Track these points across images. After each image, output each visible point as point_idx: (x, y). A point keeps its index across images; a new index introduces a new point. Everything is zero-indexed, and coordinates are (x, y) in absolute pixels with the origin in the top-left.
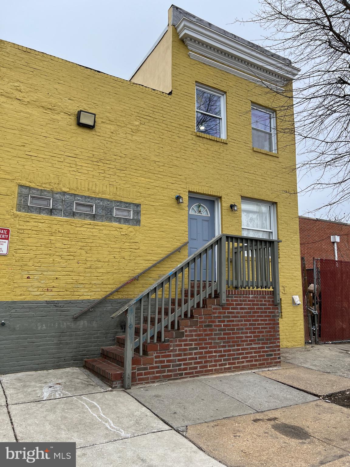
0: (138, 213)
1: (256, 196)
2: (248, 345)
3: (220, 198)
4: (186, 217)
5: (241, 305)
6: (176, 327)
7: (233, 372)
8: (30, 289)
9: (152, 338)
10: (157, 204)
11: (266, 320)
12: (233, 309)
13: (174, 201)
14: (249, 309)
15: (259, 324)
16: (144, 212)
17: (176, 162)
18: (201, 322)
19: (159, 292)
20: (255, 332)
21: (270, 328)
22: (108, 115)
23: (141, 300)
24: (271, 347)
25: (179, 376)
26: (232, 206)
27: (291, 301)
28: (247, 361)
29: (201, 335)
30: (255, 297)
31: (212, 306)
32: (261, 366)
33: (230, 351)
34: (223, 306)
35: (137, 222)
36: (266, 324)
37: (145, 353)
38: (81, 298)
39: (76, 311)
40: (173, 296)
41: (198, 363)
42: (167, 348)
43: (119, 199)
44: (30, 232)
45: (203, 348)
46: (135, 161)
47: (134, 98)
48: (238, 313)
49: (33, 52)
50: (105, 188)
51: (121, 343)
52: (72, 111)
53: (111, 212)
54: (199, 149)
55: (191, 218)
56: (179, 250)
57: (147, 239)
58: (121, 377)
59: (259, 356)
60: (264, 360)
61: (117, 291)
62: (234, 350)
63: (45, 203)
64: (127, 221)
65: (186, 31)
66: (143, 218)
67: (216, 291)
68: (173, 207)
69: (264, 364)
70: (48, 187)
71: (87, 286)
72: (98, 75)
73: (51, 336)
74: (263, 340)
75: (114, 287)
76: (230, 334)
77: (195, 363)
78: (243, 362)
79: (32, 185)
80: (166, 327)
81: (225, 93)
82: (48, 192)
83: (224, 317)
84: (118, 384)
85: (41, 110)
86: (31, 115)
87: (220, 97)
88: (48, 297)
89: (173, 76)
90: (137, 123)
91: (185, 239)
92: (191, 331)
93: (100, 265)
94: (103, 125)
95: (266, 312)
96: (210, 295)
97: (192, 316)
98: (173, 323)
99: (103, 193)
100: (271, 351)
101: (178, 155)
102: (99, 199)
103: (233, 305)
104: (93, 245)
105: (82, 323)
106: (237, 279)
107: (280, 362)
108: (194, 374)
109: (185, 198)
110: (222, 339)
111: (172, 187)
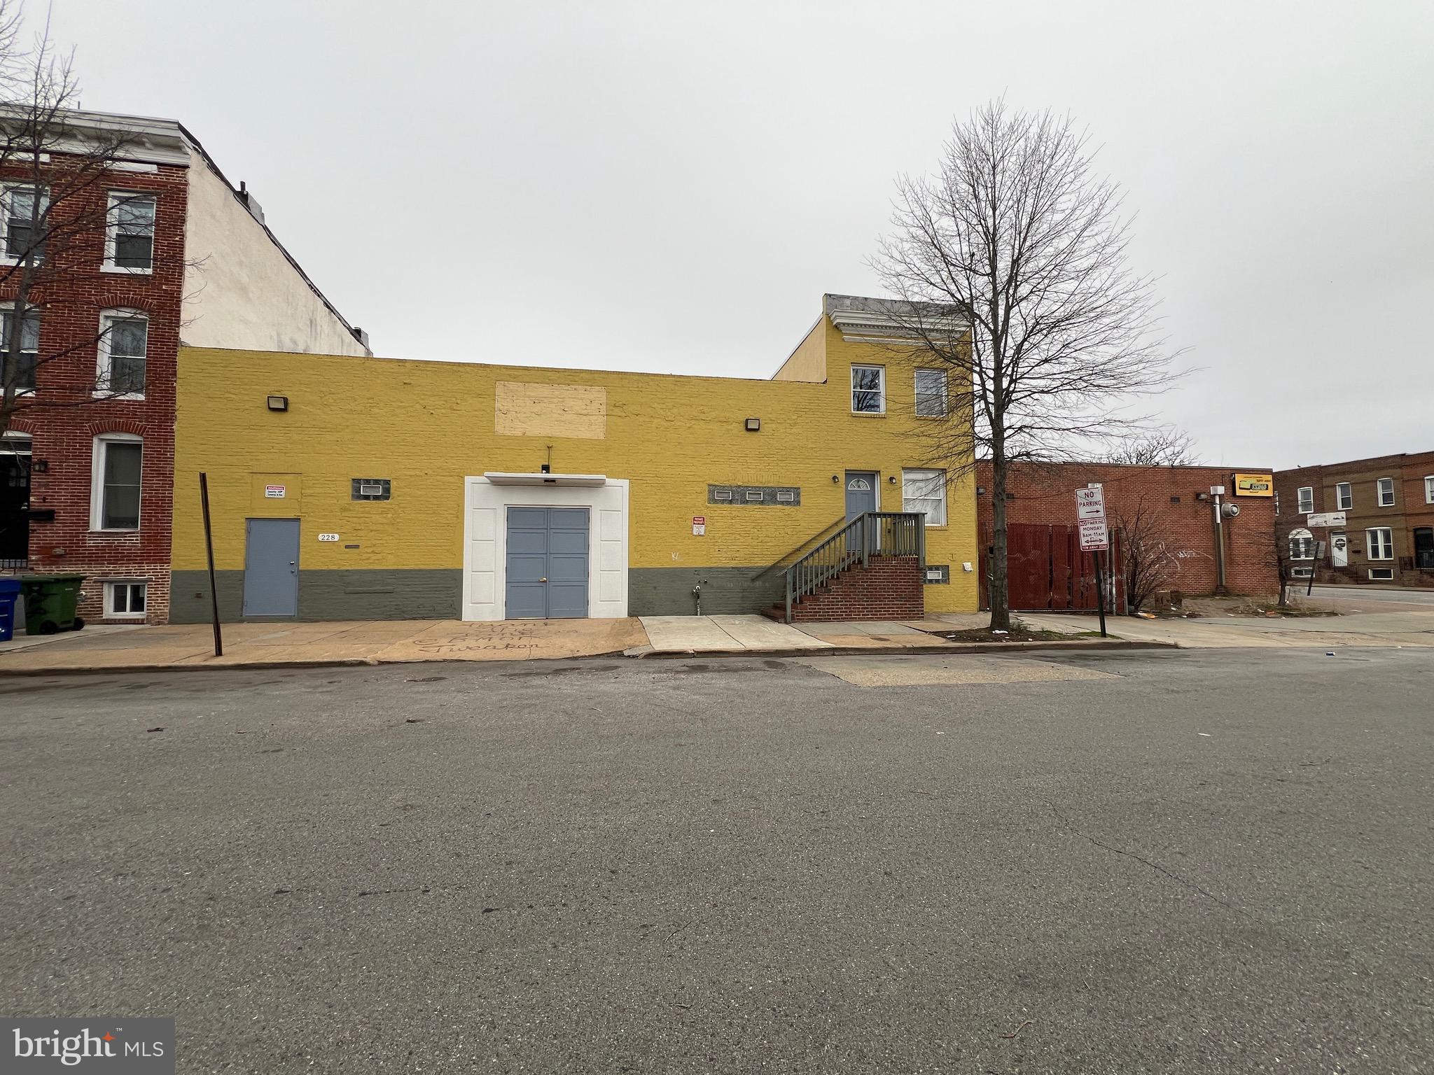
0: (798, 494)
1: (921, 465)
2: (890, 601)
3: (879, 471)
4: (843, 494)
5: (883, 569)
6: (825, 585)
7: (875, 621)
8: (721, 559)
9: (806, 592)
10: (815, 486)
11: (909, 582)
12: (875, 572)
13: (832, 481)
14: (891, 572)
15: (901, 585)
16: (803, 494)
17: (832, 445)
18: (846, 582)
19: (810, 560)
20: (897, 592)
21: (913, 589)
22: (770, 416)
23: (796, 565)
24: (914, 604)
25: (828, 620)
26: (891, 479)
27: (962, 568)
28: (889, 614)
29: (847, 592)
30: (898, 563)
31: (855, 571)
32: (903, 619)
33: (872, 605)
34: (866, 570)
35: (798, 503)
36: (909, 585)
37: (801, 602)
38: (756, 565)
39: (753, 574)
40: (833, 564)
41: (844, 612)
42: (818, 600)
43: (781, 485)
44: (717, 518)
45: (848, 601)
46: (795, 451)
47: (792, 395)
48: (881, 576)
49: (710, 379)
50: (770, 478)
51: (784, 598)
52: (742, 420)
53: (775, 496)
54: (855, 428)
55: (849, 494)
56: (836, 524)
57: (806, 516)
58: (785, 617)
59: (902, 611)
60: (906, 614)
61: (783, 559)
62: (876, 605)
63: (726, 495)
64: (788, 503)
65: (838, 321)
66: (802, 499)
67: (859, 559)
68: (831, 486)
69: (906, 617)
70: (727, 484)
71: (760, 556)
72: (760, 383)
73: (738, 592)
74: (906, 598)
75: (781, 556)
76: (872, 592)
77: (841, 612)
78: (885, 614)
79: (717, 483)
80: (817, 585)
81: (884, 365)
82: (728, 487)
83: (867, 579)
84: (783, 620)
85: (720, 423)
86: (712, 429)
87: (878, 371)
88: (733, 564)
89: (827, 365)
90: (795, 417)
91: (843, 514)
92: (837, 589)
93: (769, 539)
94: (766, 425)
95: (910, 576)
96: (854, 562)
97: (838, 578)
98: (822, 583)
99: (769, 482)
100: (913, 607)
101: (834, 439)
102: (765, 487)
103: (876, 569)
104: (763, 524)
105: (758, 584)
106: (895, 547)
107: (923, 617)
108: (840, 619)
109: (842, 477)
110: (865, 595)
111: (829, 468)
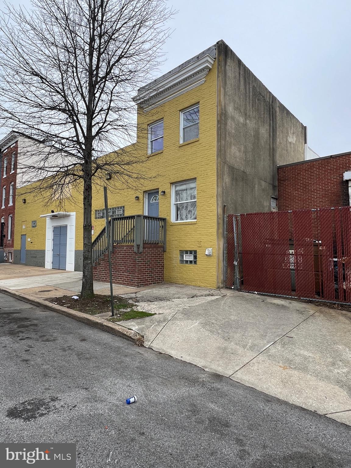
0: (124, 210)
1: (180, 180)
2: (122, 273)
3: (159, 189)
5: (120, 252)
7: (116, 284)
10: (130, 203)
11: (131, 261)
12: (117, 254)
15: (128, 263)
16: (126, 209)
18: (106, 259)
20: (126, 267)
21: (133, 265)
24: (133, 276)
26: (163, 192)
27: (205, 253)
28: (122, 281)
29: (106, 265)
30: (126, 249)
32: (128, 285)
34: (113, 253)
42: (96, 269)
43: (118, 206)
44: (97, 226)
48: (119, 256)
50: (114, 203)
53: (116, 212)
54: (148, 165)
55: (150, 205)
59: (127, 279)
60: (129, 282)
63: (100, 214)
66: (125, 213)
68: (136, 203)
70: (100, 208)
74: (129, 271)
76: (115, 266)
77: (104, 276)
79: (97, 209)
81: (163, 118)
83: (114, 258)
89: (137, 131)
92: (103, 263)
95: (131, 257)
100: (133, 278)
102: (112, 208)
103: (117, 252)
109: (141, 196)
